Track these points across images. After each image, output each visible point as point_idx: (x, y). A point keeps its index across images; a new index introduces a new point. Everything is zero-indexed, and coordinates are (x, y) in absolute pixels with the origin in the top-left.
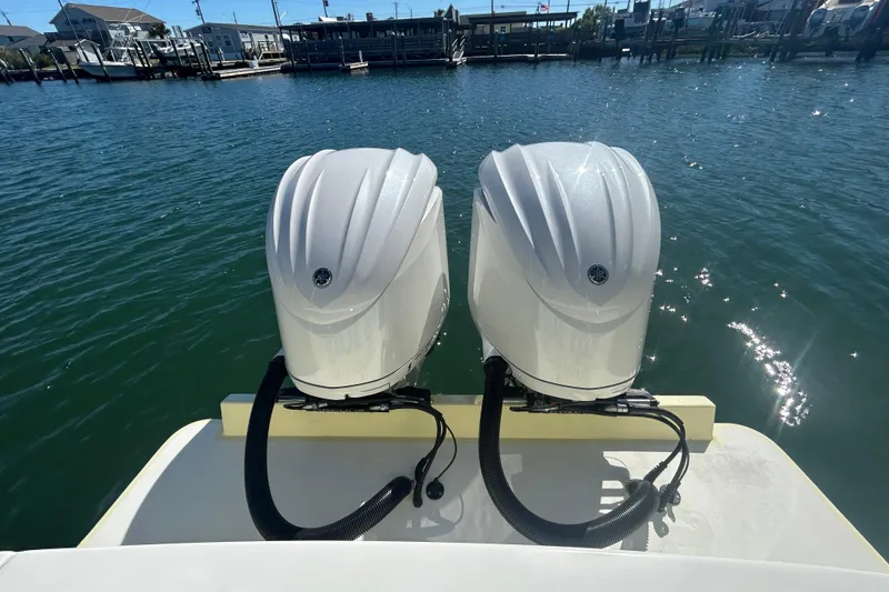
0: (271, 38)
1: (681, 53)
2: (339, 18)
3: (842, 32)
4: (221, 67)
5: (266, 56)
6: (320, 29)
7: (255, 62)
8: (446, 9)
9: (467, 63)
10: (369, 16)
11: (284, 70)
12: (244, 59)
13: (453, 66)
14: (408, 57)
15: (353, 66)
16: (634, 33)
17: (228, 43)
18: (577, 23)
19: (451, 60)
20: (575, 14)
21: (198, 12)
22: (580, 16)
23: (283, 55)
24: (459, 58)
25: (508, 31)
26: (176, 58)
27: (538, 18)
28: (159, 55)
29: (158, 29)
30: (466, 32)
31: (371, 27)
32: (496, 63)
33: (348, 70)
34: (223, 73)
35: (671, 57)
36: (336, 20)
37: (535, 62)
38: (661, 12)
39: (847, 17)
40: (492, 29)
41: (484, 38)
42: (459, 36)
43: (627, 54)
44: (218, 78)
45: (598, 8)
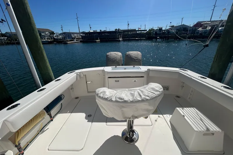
0: (78, 35)
1: (170, 38)
2: (94, 31)
3: (203, 34)
4: (67, 41)
5: (77, 38)
6: (90, 33)
7: (75, 40)
8: (118, 29)
9: (123, 40)
10: (101, 30)
11: (81, 42)
12: (73, 39)
13: (120, 41)
14: (110, 39)
15: (97, 41)
16: (160, 34)
17: (69, 36)
18: (147, 32)
19: (119, 39)
20: (146, 30)
21: (62, 30)
22: (147, 31)
23: (81, 38)
24: (121, 39)
25: (132, 33)
26: (58, 39)
27: (139, 31)
28: (54, 38)
29: (53, 33)
30: (122, 33)
31: (101, 33)
32: (129, 40)
33: (96, 42)
34: (68, 42)
35: (168, 39)
36: (93, 31)
37: (138, 40)
38: (165, 30)
39: (204, 32)
40: (128, 33)
41: (126, 35)
42: (121, 35)
43: (158, 38)
44: (67, 43)
45: (152, 29)
